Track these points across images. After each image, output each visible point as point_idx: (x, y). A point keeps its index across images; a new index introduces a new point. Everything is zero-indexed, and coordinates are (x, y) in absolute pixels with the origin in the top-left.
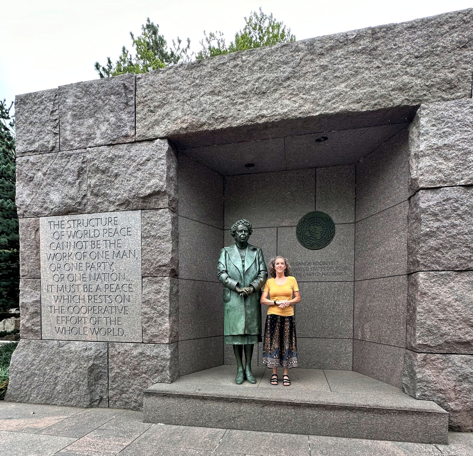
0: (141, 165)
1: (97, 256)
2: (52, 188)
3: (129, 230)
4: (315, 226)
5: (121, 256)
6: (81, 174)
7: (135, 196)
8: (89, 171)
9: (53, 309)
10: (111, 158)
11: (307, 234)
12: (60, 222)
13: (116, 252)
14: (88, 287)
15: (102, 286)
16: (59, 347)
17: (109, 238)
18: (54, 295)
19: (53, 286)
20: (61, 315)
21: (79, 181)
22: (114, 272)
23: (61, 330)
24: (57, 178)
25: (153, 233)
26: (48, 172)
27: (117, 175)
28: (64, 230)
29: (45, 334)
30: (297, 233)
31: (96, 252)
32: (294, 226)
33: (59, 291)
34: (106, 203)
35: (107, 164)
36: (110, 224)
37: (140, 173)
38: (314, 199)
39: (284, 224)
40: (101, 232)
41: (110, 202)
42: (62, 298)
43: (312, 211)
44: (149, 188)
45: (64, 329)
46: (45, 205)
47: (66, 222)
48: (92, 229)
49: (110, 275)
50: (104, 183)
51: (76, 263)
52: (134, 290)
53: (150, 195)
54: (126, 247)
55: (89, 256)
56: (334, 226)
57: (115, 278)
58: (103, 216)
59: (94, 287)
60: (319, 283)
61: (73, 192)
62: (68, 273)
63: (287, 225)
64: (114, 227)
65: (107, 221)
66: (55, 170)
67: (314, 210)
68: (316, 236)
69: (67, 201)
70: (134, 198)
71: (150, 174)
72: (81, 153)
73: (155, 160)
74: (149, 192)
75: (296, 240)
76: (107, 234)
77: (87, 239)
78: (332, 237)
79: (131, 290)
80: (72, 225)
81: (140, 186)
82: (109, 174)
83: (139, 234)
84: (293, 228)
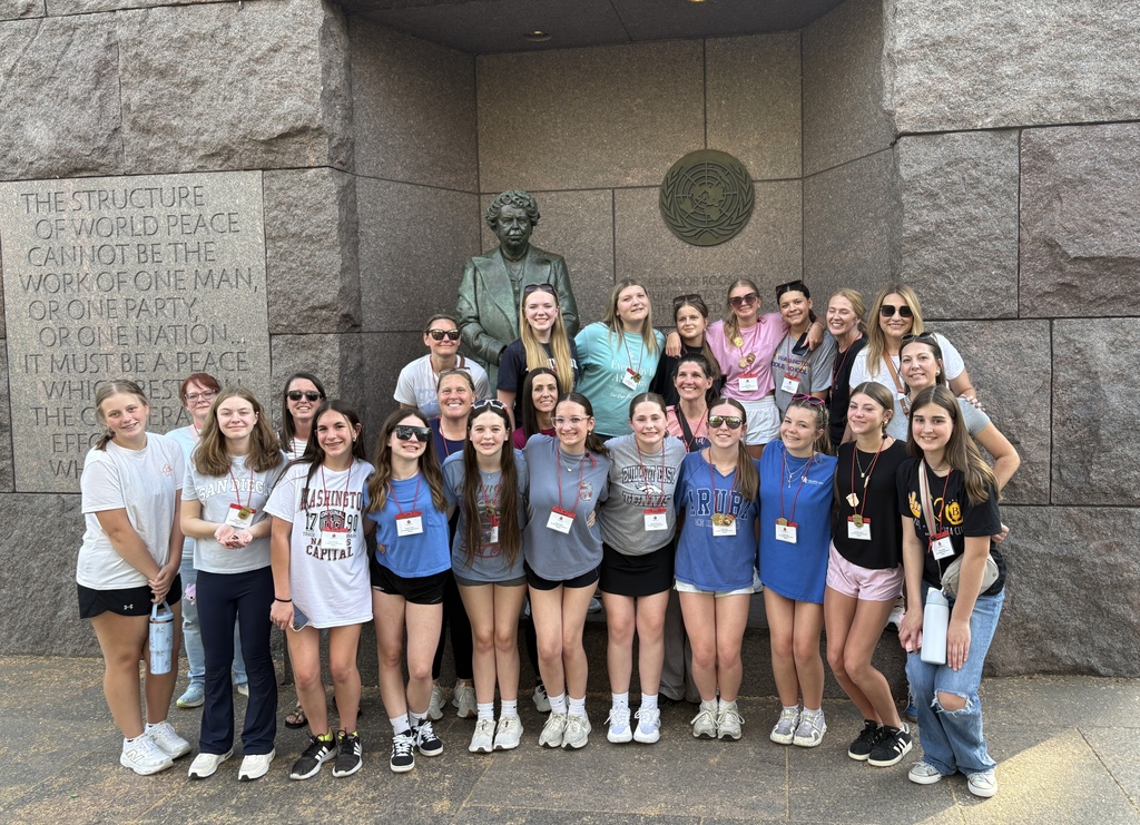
0: (257, 61)
1: (154, 282)
2: (28, 109)
3: (234, 218)
4: (706, 188)
5: (216, 283)
6: (104, 75)
7: (245, 137)
8: (125, 70)
9: (42, 415)
10: (180, 39)
11: (687, 206)
12: (52, 195)
13: (203, 272)
14: (133, 358)
15: (168, 357)
16: (62, 510)
17: (184, 238)
18: (43, 379)
19: (39, 358)
20: (64, 430)
21: (98, 93)
22: (198, 322)
23: (66, 469)
24: (42, 84)
25: (293, 229)
26: (18, 69)
27: (196, 83)
28: (65, 216)
29: (23, 478)
30: (662, 205)
31: (152, 273)
32: (656, 186)
33: (55, 370)
34: (172, 151)
35: (170, 55)
36: (183, 203)
37: (254, 82)
38: (701, 116)
39: (629, 181)
40: (162, 222)
41: (182, 149)
42: (66, 388)
43: (696, 149)
44: (279, 119)
45: (73, 465)
46: (11, 154)
47: (68, 195)
48: (138, 215)
49: (189, 331)
50: (165, 100)
51: (99, 298)
52: (251, 366)
53: (283, 136)
54: (227, 261)
55: (131, 283)
56: (751, 188)
57: (202, 337)
58: (164, 181)
59: (149, 360)
61: (84, 120)
62: (77, 324)
63: (636, 182)
64: (195, 212)
65: (177, 195)
66: (36, 65)
67: (703, 147)
68: (708, 211)
69: (69, 146)
70: (244, 143)
71: (280, 84)
72: (102, 24)
73: (290, 50)
74: (279, 128)
75: (661, 223)
76: (177, 229)
77: (127, 239)
78: (749, 214)
79: (243, 366)
80: (86, 203)
81: (257, 113)
82: (176, 80)
83: (260, 230)
84: (652, 190)
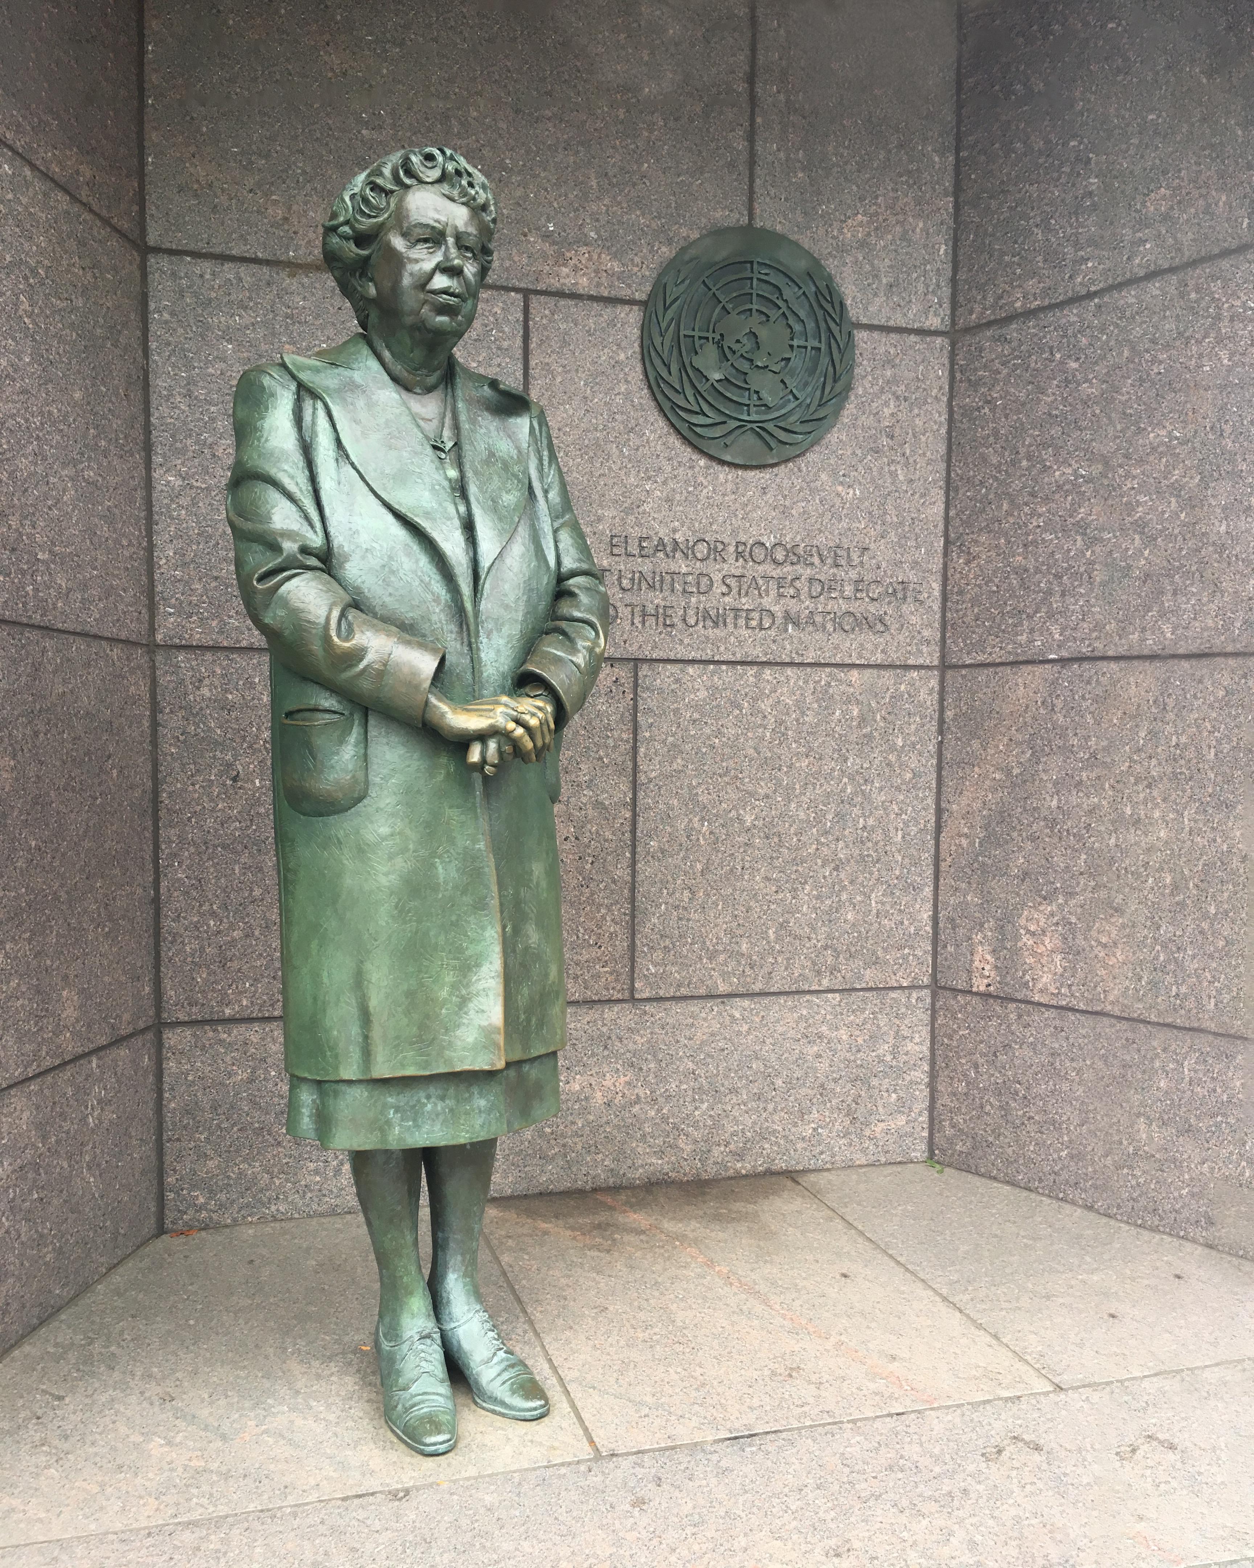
4: (753, 323)
11: (709, 363)
30: (651, 350)
32: (631, 302)
38: (741, 143)
39: (566, 278)
56: (849, 337)
60: (767, 673)
63: (584, 284)
67: (745, 220)
68: (756, 380)
75: (642, 397)
84: (622, 311)
